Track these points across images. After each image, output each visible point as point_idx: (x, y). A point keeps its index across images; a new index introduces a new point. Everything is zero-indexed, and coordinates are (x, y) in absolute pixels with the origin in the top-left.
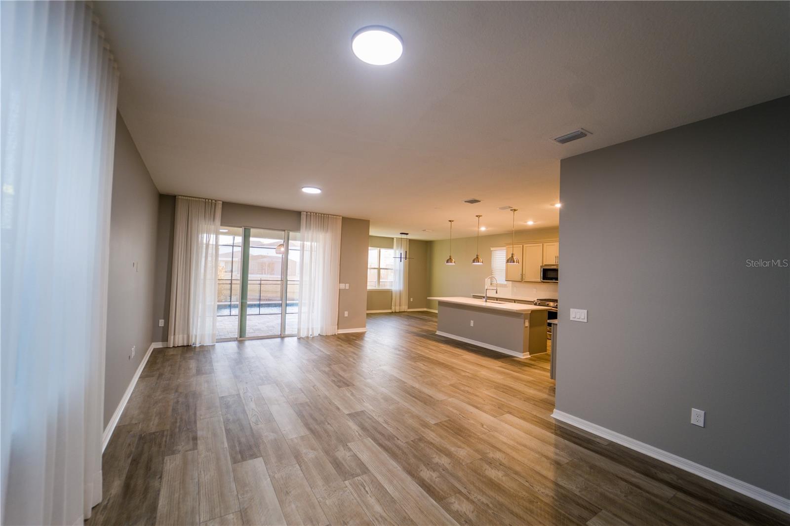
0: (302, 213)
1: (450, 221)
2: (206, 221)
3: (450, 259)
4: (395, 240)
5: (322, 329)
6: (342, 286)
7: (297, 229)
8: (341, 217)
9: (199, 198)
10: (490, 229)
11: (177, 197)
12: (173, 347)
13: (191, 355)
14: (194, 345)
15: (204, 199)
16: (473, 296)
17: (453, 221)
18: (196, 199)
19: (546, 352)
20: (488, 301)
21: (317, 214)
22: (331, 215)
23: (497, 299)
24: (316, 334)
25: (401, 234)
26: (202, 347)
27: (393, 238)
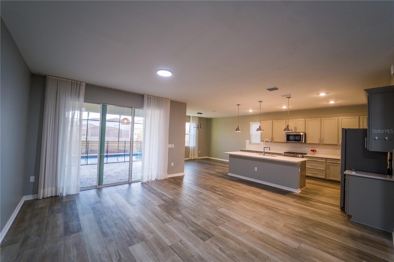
0: (144, 96)
1: (238, 105)
2: (72, 98)
3: (238, 128)
4: (191, 117)
5: (157, 175)
6: (170, 146)
7: (141, 106)
8: (170, 100)
9: (67, 79)
10: (255, 111)
11: (47, 77)
12: (43, 198)
13: (58, 207)
14: (61, 195)
15: (70, 80)
16: (241, 150)
17: (240, 105)
18: (64, 80)
19: (305, 186)
20: (265, 154)
21: (155, 97)
22: (163, 98)
23: (269, 153)
24: (154, 179)
25: (198, 113)
26: (68, 196)
27: (190, 116)
